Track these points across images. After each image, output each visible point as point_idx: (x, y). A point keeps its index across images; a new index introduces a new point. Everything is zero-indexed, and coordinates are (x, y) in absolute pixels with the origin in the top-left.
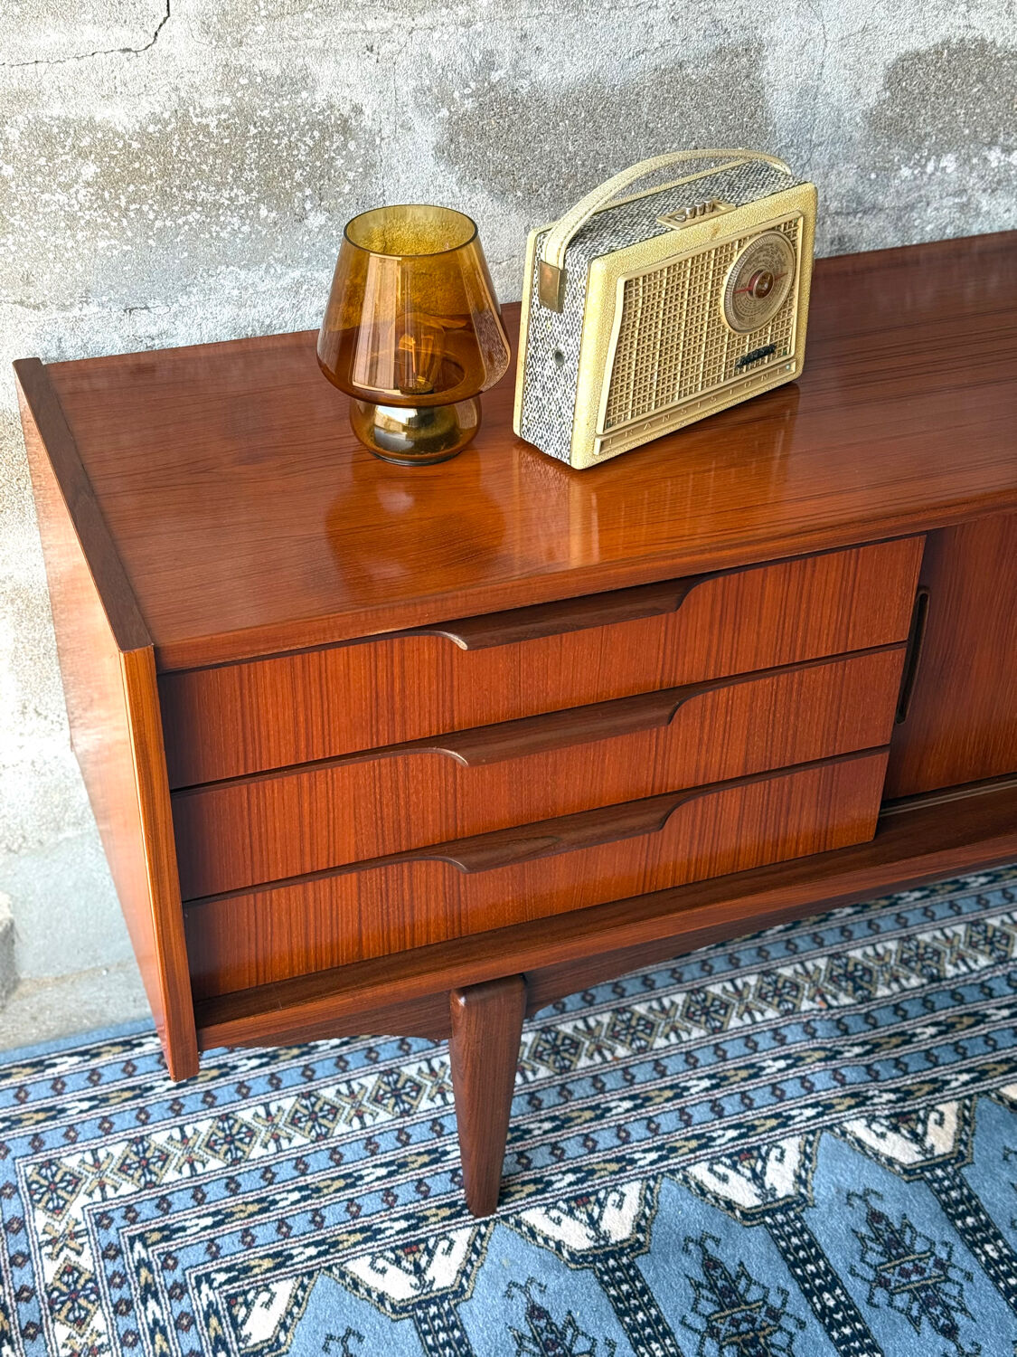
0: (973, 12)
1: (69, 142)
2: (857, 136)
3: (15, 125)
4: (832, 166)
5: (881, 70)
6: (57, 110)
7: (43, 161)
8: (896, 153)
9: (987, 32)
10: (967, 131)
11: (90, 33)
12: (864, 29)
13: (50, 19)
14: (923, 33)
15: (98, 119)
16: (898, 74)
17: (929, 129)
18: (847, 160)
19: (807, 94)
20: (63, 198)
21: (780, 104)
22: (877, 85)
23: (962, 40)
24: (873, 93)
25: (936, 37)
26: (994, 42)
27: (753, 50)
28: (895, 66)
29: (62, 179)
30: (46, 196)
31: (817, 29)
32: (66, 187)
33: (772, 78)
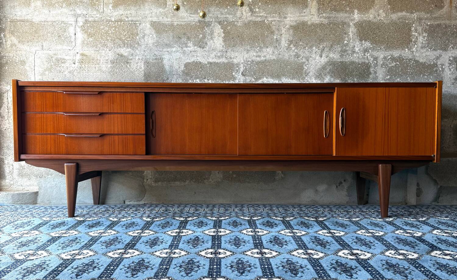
0: (198, 57)
1: (61, 61)
2: (181, 74)
3: (54, 58)
4: (177, 78)
5: (183, 65)
6: (60, 56)
7: (57, 63)
8: (188, 78)
9: (201, 60)
10: (200, 76)
11: (65, 47)
12: (179, 58)
13: (60, 45)
14: (190, 60)
15: (65, 58)
16: (187, 65)
17: (193, 75)
18: (179, 78)
19: (171, 66)
20: (59, 68)
21: (167, 67)
22: (183, 66)
23: (197, 61)
24: (182, 68)
25: (192, 60)
26: (202, 62)
27: (162, 59)
28: (186, 64)
29: (59, 66)
30: (57, 68)
31: (171, 57)
32: (60, 67)
33: (165, 64)
